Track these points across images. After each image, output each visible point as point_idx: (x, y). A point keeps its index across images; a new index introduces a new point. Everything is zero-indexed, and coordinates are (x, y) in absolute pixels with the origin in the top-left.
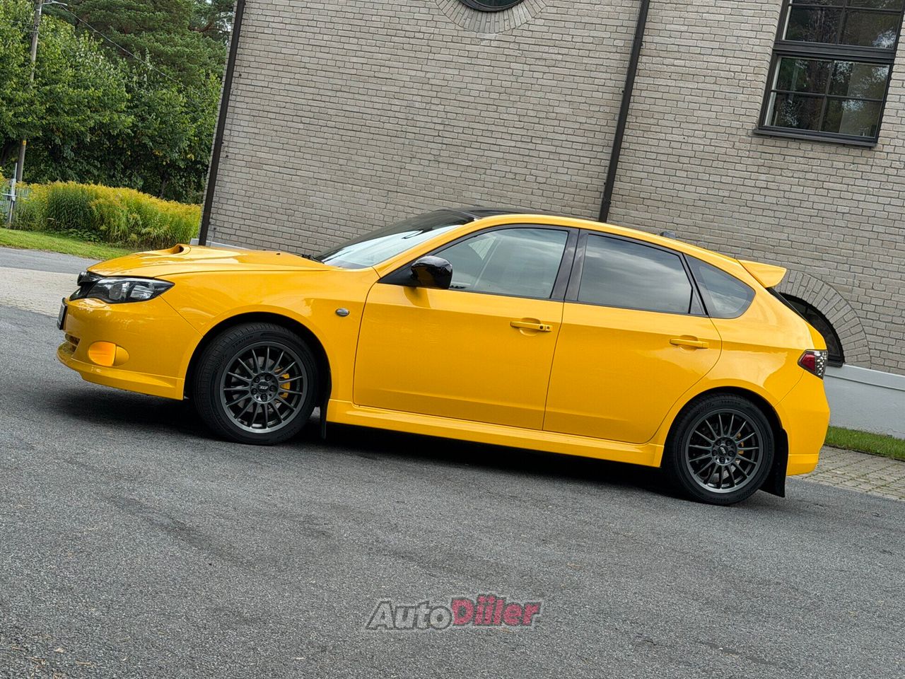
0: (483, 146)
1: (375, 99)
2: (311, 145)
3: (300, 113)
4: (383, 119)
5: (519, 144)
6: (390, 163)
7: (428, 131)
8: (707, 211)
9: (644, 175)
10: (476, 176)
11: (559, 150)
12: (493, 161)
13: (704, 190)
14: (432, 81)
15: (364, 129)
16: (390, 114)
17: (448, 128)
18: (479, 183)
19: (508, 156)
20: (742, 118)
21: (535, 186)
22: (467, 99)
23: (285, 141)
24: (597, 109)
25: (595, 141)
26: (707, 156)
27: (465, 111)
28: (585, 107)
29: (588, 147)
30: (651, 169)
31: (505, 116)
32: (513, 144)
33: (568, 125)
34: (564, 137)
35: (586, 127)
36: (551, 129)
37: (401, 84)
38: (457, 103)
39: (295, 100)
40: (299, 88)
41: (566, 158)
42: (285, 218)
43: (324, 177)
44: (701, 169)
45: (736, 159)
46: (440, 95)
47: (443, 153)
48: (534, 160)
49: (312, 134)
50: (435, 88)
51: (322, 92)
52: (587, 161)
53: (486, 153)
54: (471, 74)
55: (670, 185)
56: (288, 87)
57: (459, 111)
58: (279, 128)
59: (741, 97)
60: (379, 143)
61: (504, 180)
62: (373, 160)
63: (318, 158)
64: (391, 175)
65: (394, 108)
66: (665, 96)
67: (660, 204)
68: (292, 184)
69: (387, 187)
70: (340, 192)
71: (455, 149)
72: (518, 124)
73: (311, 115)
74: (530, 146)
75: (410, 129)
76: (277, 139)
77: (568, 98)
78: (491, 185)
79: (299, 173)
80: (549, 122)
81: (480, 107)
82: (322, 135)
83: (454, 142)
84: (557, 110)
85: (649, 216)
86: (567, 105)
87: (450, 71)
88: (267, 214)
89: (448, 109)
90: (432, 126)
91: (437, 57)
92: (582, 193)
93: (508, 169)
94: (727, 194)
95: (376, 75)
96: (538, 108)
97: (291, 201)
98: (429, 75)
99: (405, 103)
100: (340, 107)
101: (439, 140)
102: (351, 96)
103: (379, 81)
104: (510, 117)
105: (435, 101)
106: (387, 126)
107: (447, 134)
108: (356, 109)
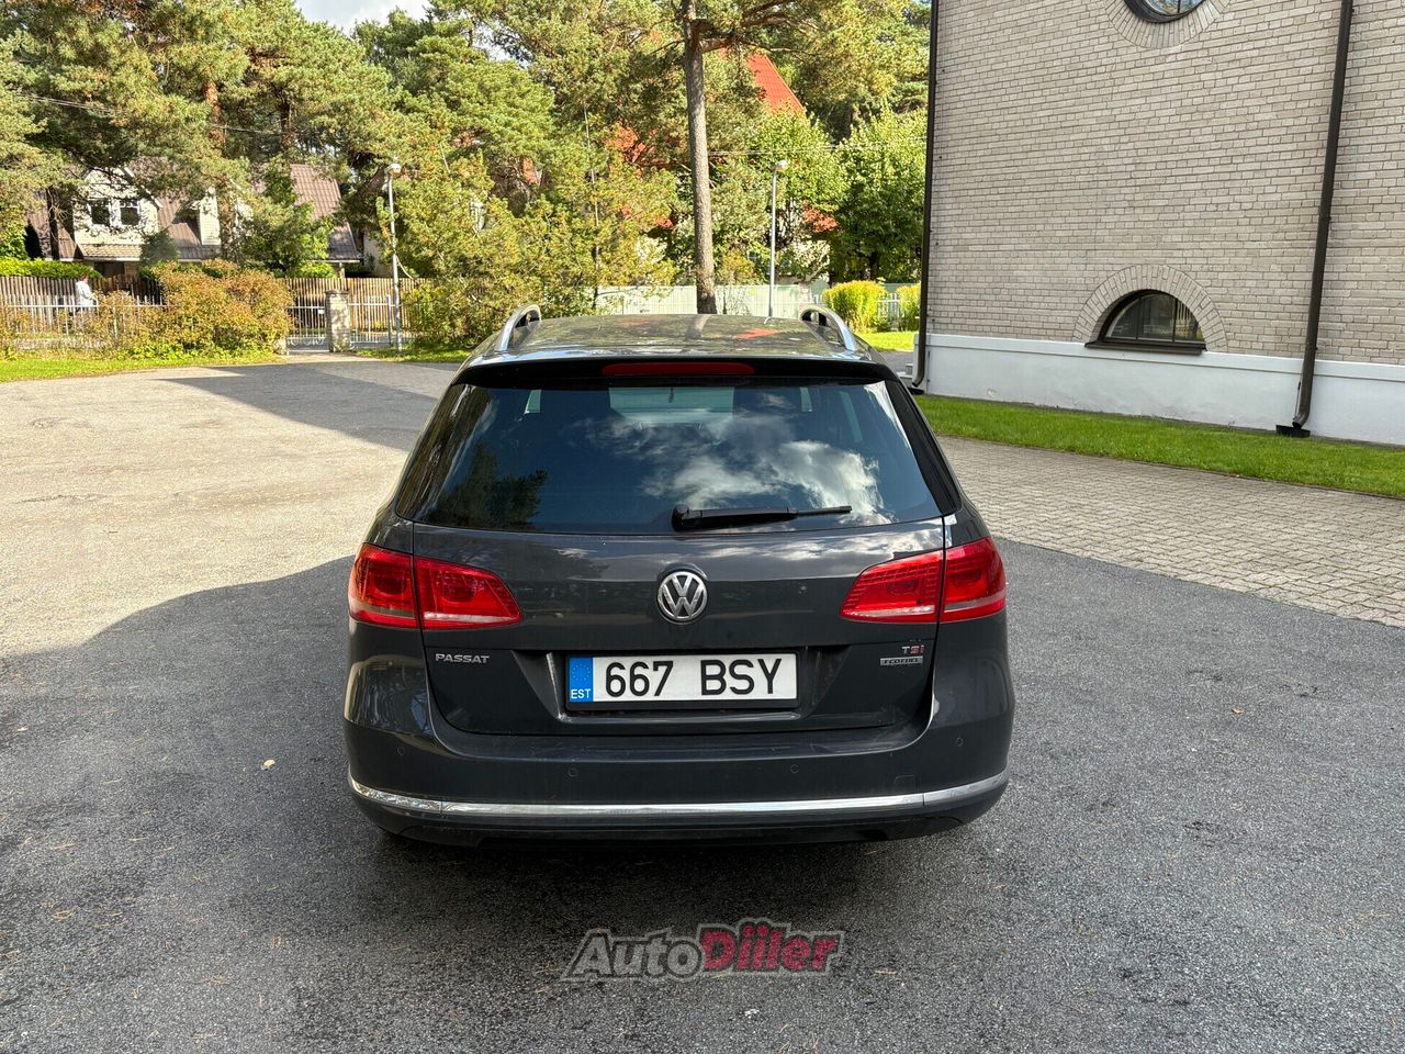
0: (1179, 180)
1: (1064, 152)
2: (1009, 215)
3: (996, 184)
4: (1075, 172)
6: (1086, 219)
7: (1119, 176)
9: (1371, 175)
10: (1173, 216)
11: (1265, 165)
12: (1192, 194)
14: (1118, 118)
15: (1057, 187)
16: (1081, 164)
17: (1141, 167)
18: (1179, 223)
19: (1207, 185)
21: (1241, 214)
22: (1157, 128)
23: (984, 216)
24: (1306, 104)
25: (1307, 145)
27: (1156, 143)
28: (1292, 106)
29: (1299, 155)
30: (1379, 166)
31: (1199, 139)
32: (1211, 170)
33: (1272, 132)
34: (1268, 149)
35: (1294, 130)
36: (1252, 142)
37: (1088, 128)
38: (1146, 137)
39: (990, 172)
40: (992, 158)
41: (1274, 173)
42: (993, 297)
43: (1025, 247)
46: (1128, 131)
47: (1138, 197)
48: (1237, 184)
49: (1009, 203)
50: (1122, 125)
51: (1014, 156)
52: (1298, 171)
53: (1184, 187)
54: (1159, 99)
56: (983, 159)
57: (1150, 144)
58: (979, 204)
60: (1072, 200)
61: (1205, 215)
62: (1069, 220)
63: (1016, 228)
64: (1087, 233)
65: (1084, 157)
66: (1390, 68)
67: (1396, 207)
68: (996, 260)
69: (1086, 246)
70: (1041, 261)
71: (1149, 189)
72: (1214, 146)
73: (1006, 183)
74: (1232, 168)
75: (1101, 177)
76: (978, 217)
77: (1270, 100)
78: (1190, 223)
79: (1001, 247)
80: (1251, 134)
81: (1171, 135)
82: (1017, 202)
83: (1148, 181)
84: (1259, 117)
86: (1269, 108)
87: (1137, 101)
88: (977, 297)
89: (1138, 145)
90: (1122, 168)
91: (1122, 89)
92: (1296, 212)
93: (1208, 200)
95: (1063, 125)
96: (1237, 120)
97: (998, 279)
98: (1115, 112)
99: (1093, 149)
100: (1031, 168)
101: (1132, 182)
102: (1041, 154)
103: (1066, 131)
104: (1206, 139)
105: (1124, 139)
106: (1079, 179)
107: (1139, 175)
108: (1047, 167)
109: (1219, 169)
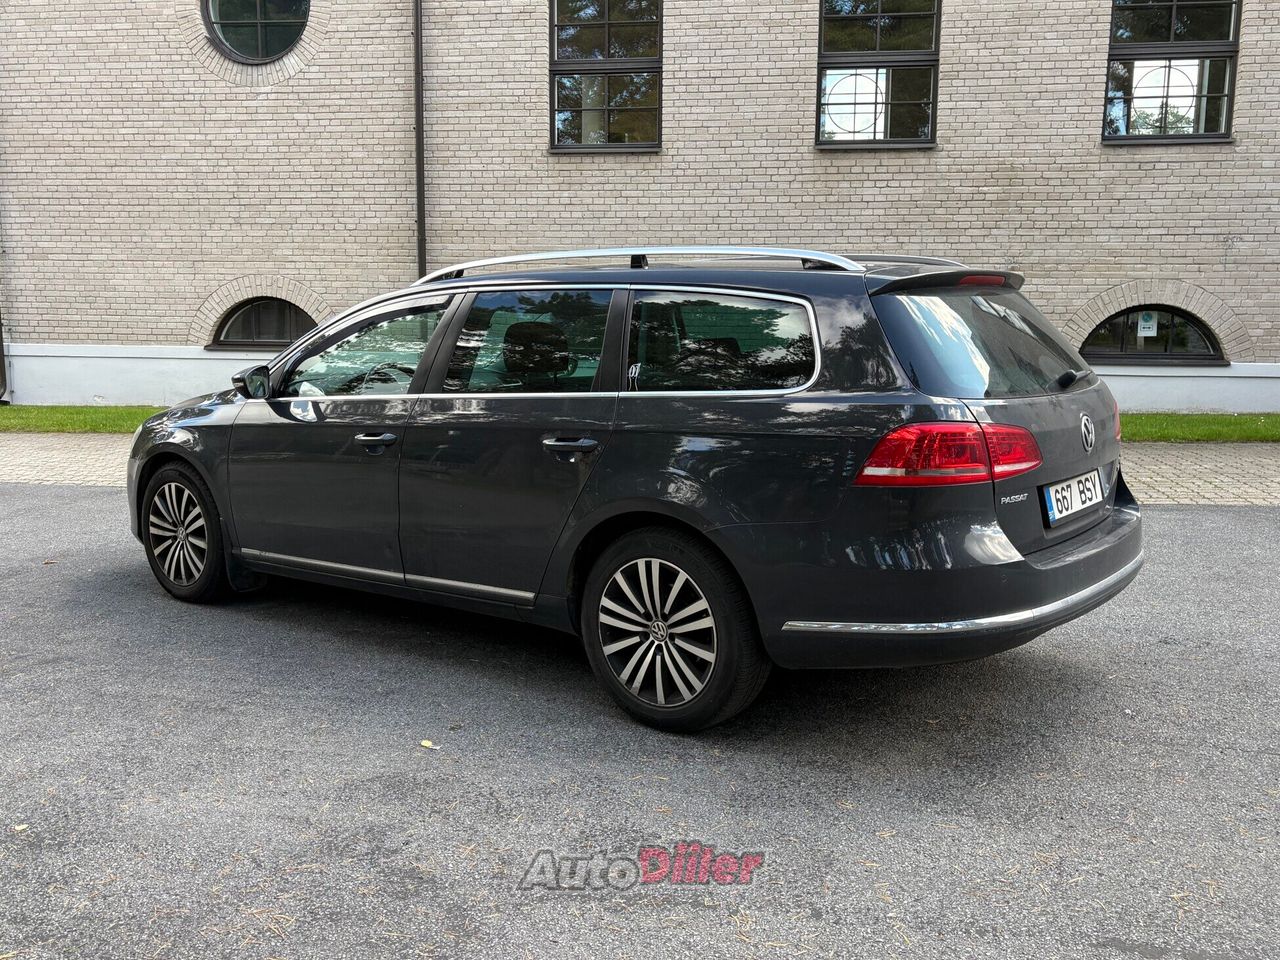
0: (284, 202)
1: (156, 169)
3: (76, 195)
4: (171, 189)
5: (320, 195)
6: (189, 233)
7: (222, 195)
8: (520, 234)
9: (453, 208)
10: (282, 233)
12: (298, 215)
13: (513, 214)
14: (214, 143)
15: (152, 202)
16: (176, 182)
17: (242, 188)
18: (288, 239)
19: (310, 208)
20: (535, 140)
21: (346, 233)
22: (255, 156)
24: (392, 149)
25: (398, 181)
26: (509, 181)
27: (257, 169)
28: (380, 148)
29: (390, 188)
30: (458, 201)
31: (299, 168)
32: (314, 195)
33: (367, 168)
34: (364, 181)
35: (384, 167)
36: (350, 175)
37: (182, 150)
38: (246, 162)
39: (67, 182)
41: (372, 201)
42: (87, 306)
43: (120, 257)
44: (506, 194)
45: (538, 180)
46: (225, 156)
47: (243, 215)
48: (339, 208)
49: (96, 214)
50: (219, 150)
51: (95, 169)
52: (393, 201)
53: (288, 208)
54: (254, 130)
55: (479, 214)
57: (251, 169)
59: (529, 120)
61: (312, 233)
63: (108, 238)
64: (193, 245)
65: (180, 176)
66: (457, 127)
67: (474, 234)
68: (85, 269)
69: (191, 258)
70: (142, 270)
71: (255, 208)
72: (314, 175)
73: (89, 195)
74: (333, 194)
75: (202, 195)
76: (56, 226)
77: (361, 142)
78: (299, 239)
79: (91, 257)
80: (346, 168)
81: (271, 162)
83: (253, 201)
84: (351, 155)
85: (465, 246)
86: (360, 148)
87: (232, 130)
88: (66, 305)
89: (238, 169)
90: (223, 188)
91: (214, 117)
92: (395, 234)
93: (314, 221)
94: (535, 215)
96: (332, 155)
97: (88, 288)
98: (210, 137)
99: (190, 169)
101: (236, 202)
102: (129, 169)
103: (156, 150)
104: (305, 168)
105: (224, 163)
106: (176, 195)
107: (242, 195)
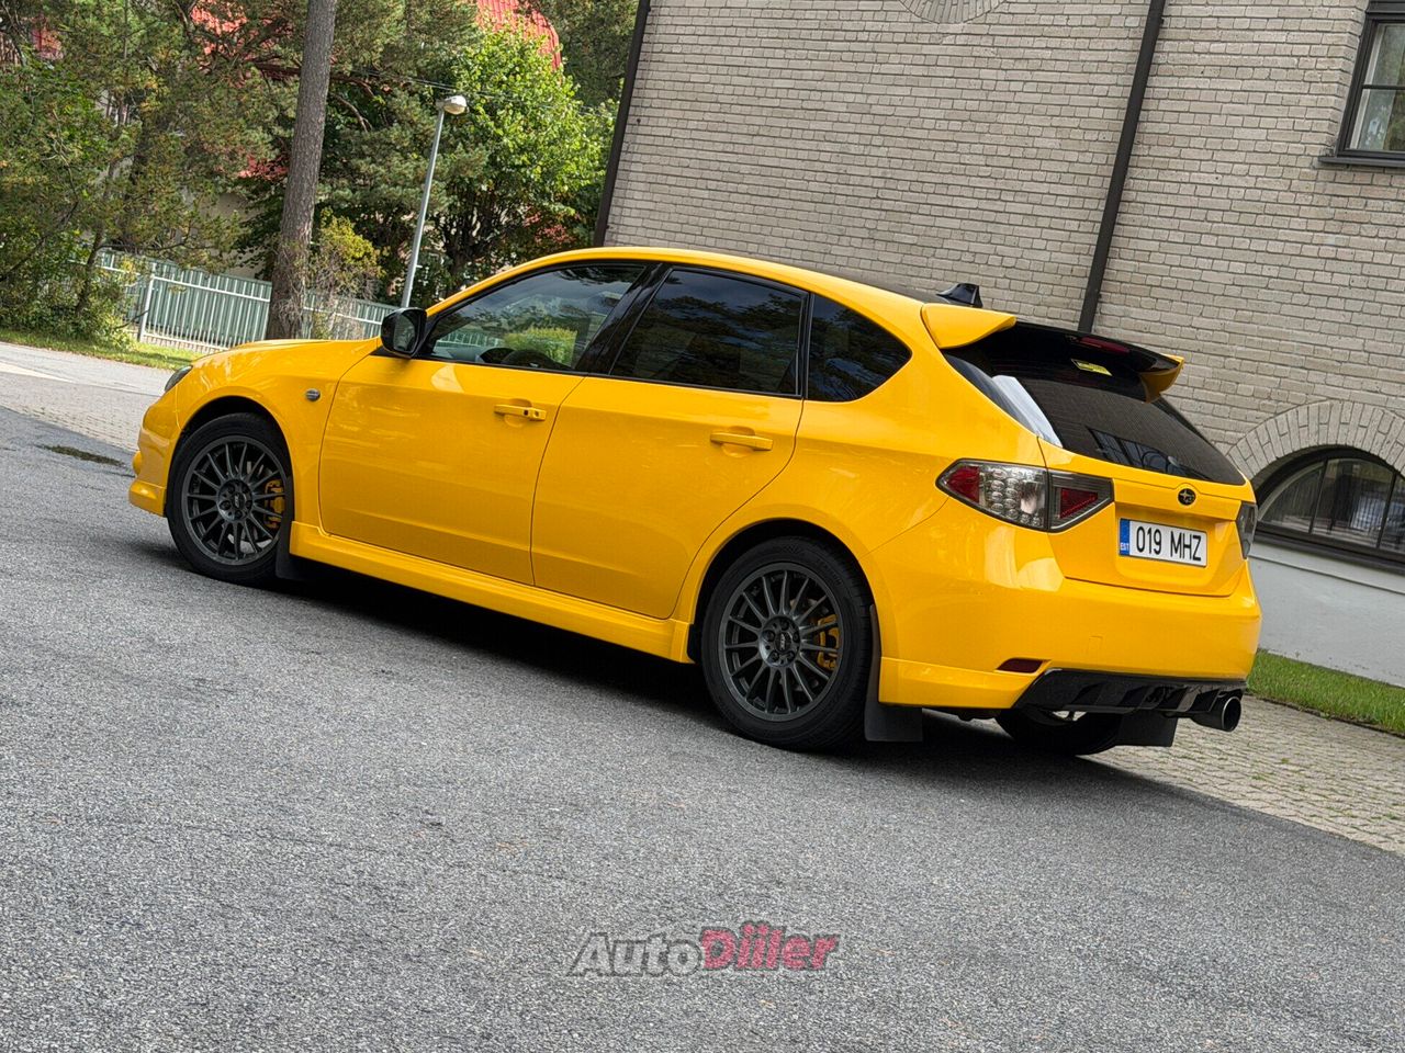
0: (935, 211)
1: (800, 144)
4: (808, 175)
6: (813, 246)
7: (865, 192)
8: (1243, 303)
9: (1154, 245)
10: (922, 261)
12: (947, 233)
14: (875, 109)
16: (817, 166)
18: (925, 272)
20: (1306, 137)
24: (1095, 137)
25: (1088, 192)
26: (1249, 207)
27: (915, 154)
28: (1077, 134)
29: (1077, 203)
30: (1164, 235)
31: (967, 159)
32: (974, 204)
33: (1053, 166)
34: (1044, 188)
35: (1077, 168)
36: (1026, 175)
37: (835, 116)
40: (706, 135)
41: (1047, 222)
44: (1238, 230)
45: (1292, 211)
46: (884, 130)
51: (735, 138)
54: (926, 92)
55: (1191, 262)
56: (695, 135)
57: (908, 154)
59: (1306, 101)
61: (958, 266)
62: (791, 243)
65: (824, 157)
66: (1195, 107)
67: (1175, 295)
72: (983, 171)
80: (1026, 164)
81: (934, 146)
82: (729, 206)
83: (897, 206)
84: (1039, 142)
85: (1156, 316)
87: (900, 91)
89: (893, 152)
90: (868, 181)
91: (884, 69)
92: (1064, 281)
93: (964, 246)
94: (1274, 272)
102: (770, 141)
103: (808, 115)
104: (974, 159)
105: (877, 141)
107: (888, 194)
108: (775, 162)
109: (984, 204)
